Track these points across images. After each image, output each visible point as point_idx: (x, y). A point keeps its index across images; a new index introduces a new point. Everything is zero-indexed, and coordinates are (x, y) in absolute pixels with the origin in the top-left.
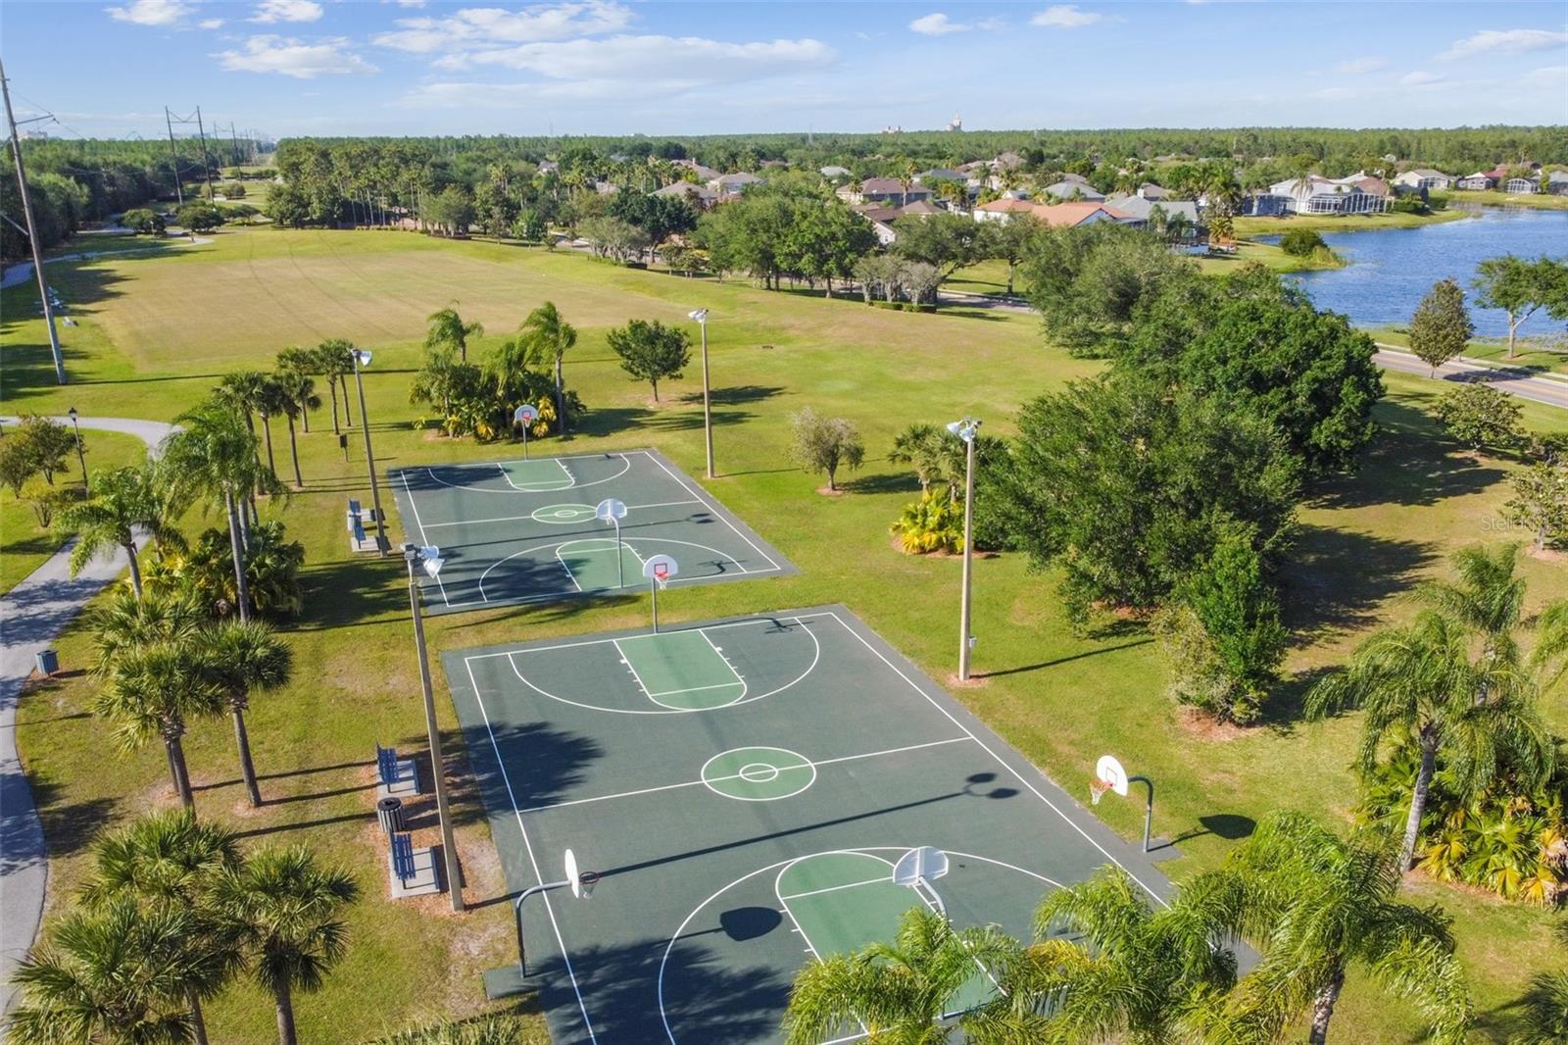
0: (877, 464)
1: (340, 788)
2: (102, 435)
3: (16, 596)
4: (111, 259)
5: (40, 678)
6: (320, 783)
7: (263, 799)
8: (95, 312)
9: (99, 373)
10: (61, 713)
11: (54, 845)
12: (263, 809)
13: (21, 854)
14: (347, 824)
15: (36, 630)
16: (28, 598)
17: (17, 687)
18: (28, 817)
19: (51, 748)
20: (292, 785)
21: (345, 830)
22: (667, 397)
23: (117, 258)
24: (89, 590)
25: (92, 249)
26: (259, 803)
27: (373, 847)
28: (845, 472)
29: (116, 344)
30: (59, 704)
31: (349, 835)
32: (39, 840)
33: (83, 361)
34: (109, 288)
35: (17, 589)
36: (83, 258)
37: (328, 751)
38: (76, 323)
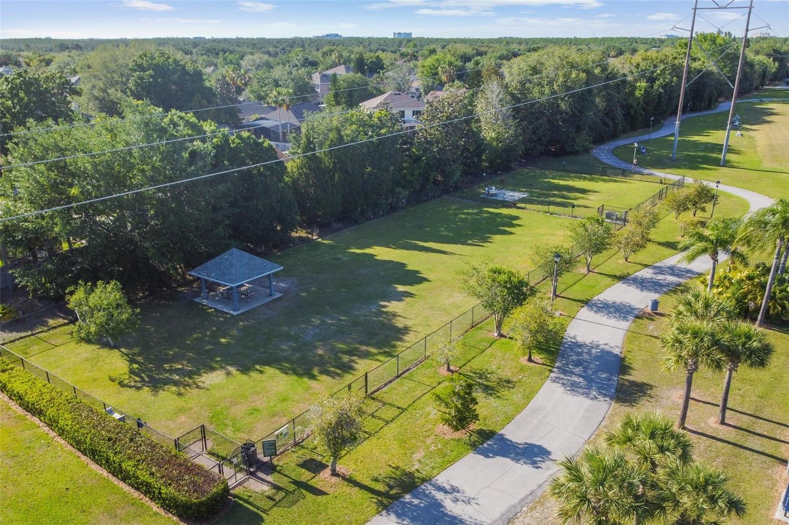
1: (773, 436)
2: (730, 196)
3: (655, 268)
4: (775, 103)
5: (648, 312)
6: (762, 427)
7: (726, 421)
8: (755, 130)
9: (742, 163)
10: (649, 332)
11: (618, 396)
12: (724, 427)
13: (603, 394)
14: (768, 459)
15: (656, 287)
16: (660, 270)
17: (636, 312)
18: (613, 378)
19: (637, 348)
20: (744, 422)
21: (765, 462)
23: (778, 102)
24: (689, 275)
25: (767, 97)
26: (723, 422)
27: (777, 481)
29: (758, 149)
30: (651, 328)
31: (765, 466)
32: (613, 391)
33: (737, 155)
34: (768, 118)
35: (656, 265)
36: (761, 101)
37: (776, 410)
38: (742, 135)
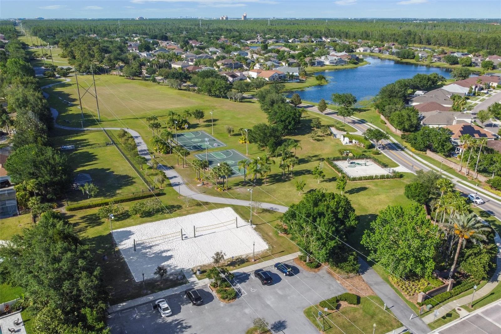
0: (236, 132)
22: (201, 122)
28: (232, 133)
